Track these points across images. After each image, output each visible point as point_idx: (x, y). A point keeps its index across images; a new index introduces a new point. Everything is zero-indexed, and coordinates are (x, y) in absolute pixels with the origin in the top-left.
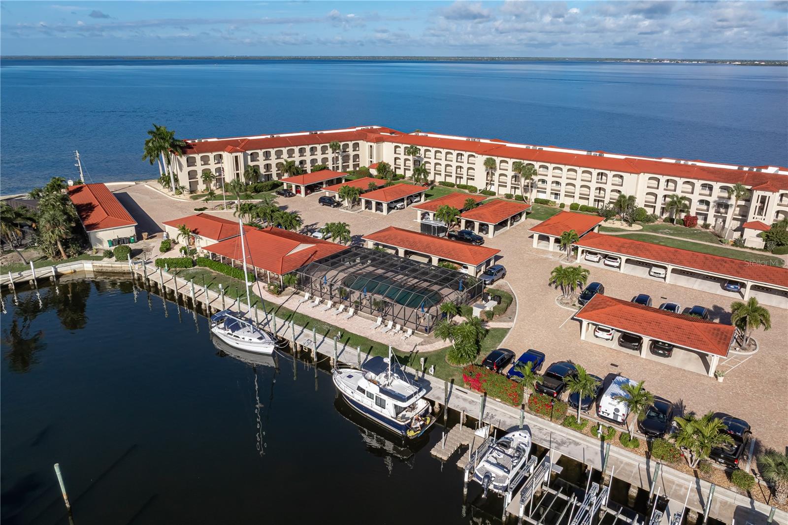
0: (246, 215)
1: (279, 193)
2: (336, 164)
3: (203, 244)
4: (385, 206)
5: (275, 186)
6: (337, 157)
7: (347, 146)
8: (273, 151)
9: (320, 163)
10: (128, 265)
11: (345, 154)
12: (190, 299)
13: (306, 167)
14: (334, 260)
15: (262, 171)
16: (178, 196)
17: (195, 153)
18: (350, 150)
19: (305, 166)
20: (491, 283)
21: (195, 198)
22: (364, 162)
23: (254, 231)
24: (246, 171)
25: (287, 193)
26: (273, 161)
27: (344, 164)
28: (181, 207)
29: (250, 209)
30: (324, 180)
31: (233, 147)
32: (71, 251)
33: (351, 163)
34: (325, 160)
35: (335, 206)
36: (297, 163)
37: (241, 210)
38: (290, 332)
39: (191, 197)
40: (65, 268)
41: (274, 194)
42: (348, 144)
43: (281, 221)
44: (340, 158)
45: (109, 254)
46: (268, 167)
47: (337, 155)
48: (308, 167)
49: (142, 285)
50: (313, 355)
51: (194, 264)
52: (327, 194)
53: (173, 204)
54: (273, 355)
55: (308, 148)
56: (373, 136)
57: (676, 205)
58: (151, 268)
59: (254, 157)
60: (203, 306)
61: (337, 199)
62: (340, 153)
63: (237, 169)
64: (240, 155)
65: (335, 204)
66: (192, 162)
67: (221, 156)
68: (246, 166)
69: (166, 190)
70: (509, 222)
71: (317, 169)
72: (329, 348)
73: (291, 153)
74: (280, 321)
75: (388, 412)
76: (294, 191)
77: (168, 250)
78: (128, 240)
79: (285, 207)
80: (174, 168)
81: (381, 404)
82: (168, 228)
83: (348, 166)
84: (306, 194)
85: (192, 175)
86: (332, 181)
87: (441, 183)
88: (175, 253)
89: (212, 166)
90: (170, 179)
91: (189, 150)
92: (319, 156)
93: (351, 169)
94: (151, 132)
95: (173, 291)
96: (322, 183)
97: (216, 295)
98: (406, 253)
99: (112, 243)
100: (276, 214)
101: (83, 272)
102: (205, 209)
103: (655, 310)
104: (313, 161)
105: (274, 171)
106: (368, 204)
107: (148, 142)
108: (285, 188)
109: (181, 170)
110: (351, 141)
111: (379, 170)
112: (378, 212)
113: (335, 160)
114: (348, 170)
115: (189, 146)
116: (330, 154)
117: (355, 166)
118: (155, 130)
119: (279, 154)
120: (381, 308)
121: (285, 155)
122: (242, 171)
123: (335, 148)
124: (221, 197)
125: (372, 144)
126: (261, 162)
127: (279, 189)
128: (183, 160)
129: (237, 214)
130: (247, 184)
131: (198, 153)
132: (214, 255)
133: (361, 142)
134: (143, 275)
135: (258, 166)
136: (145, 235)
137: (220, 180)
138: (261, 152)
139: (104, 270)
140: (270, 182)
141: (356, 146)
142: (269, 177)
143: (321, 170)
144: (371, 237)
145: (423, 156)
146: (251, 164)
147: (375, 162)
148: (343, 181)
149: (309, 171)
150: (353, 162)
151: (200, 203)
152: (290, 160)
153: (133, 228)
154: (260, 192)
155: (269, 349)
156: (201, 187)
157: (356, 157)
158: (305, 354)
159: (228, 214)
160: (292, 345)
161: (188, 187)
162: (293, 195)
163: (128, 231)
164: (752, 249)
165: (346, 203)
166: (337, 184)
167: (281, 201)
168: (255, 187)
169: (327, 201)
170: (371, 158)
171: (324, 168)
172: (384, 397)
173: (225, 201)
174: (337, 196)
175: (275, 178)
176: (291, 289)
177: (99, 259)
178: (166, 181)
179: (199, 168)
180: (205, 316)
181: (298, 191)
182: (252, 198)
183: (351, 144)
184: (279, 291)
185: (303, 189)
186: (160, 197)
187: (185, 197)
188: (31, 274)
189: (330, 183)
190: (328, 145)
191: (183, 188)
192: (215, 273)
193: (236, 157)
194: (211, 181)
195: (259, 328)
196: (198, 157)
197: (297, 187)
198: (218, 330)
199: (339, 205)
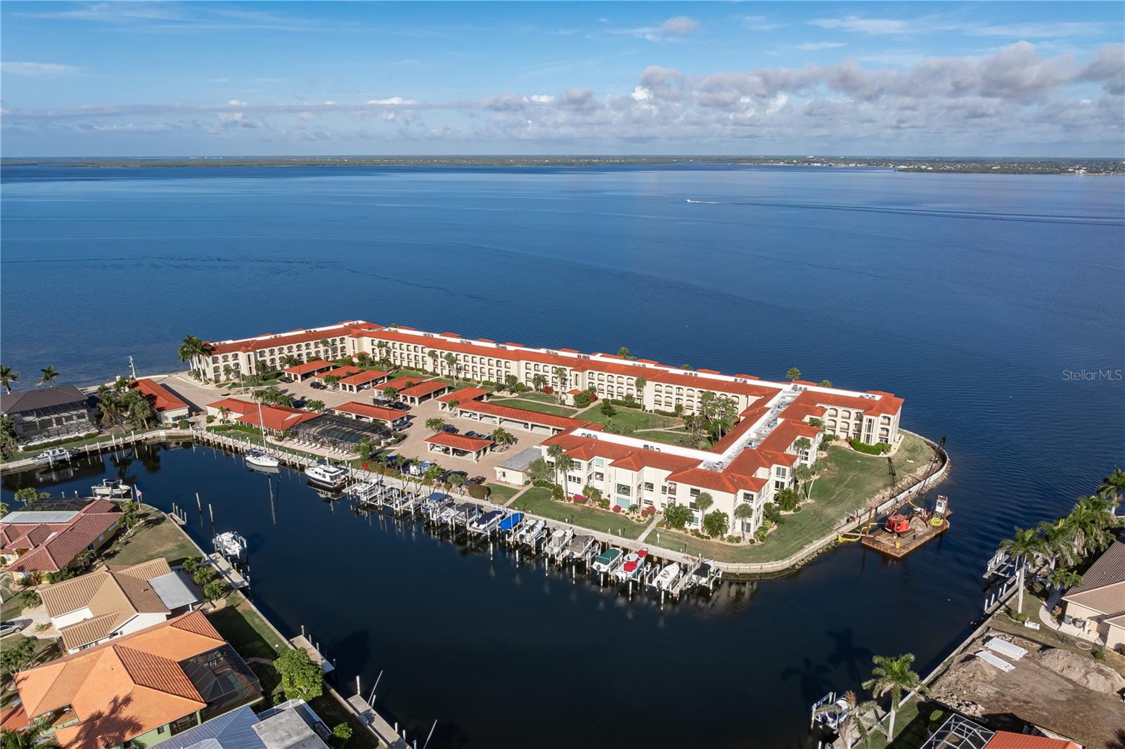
0: (259, 398)
1: (282, 380)
2: (327, 355)
3: (234, 417)
4: (355, 388)
5: (279, 374)
7: (334, 341)
8: (276, 349)
10: (190, 431)
12: (230, 446)
14: (313, 422)
15: (269, 363)
16: (207, 386)
17: (218, 354)
18: (338, 342)
19: (302, 358)
20: (400, 430)
21: (220, 386)
22: (350, 352)
23: (266, 408)
24: (257, 365)
25: (288, 380)
26: (277, 356)
27: (333, 355)
28: (212, 394)
29: (262, 394)
30: (316, 369)
31: (246, 347)
32: (152, 424)
33: (339, 353)
34: (318, 352)
35: (321, 389)
36: (295, 356)
37: (256, 395)
38: (286, 457)
39: (217, 386)
40: (149, 435)
41: (278, 381)
42: (335, 339)
43: (282, 401)
44: (330, 350)
45: (175, 426)
46: (273, 360)
47: (327, 348)
48: (305, 359)
49: (198, 442)
50: (297, 465)
51: (230, 428)
52: (317, 381)
53: (204, 391)
54: (277, 467)
55: (303, 344)
56: (356, 331)
57: (539, 380)
58: (204, 432)
59: (262, 354)
60: (239, 449)
61: (324, 384)
62: (330, 346)
63: (250, 364)
64: (252, 354)
65: (322, 387)
66: (215, 361)
67: (237, 355)
68: (256, 361)
69: (196, 381)
70: (432, 395)
71: (311, 360)
72: (305, 461)
73: (290, 349)
74: (281, 453)
75: (328, 479)
76: (293, 379)
77: (212, 421)
78: (184, 417)
79: (286, 391)
80: (203, 366)
81: (324, 476)
82: (209, 409)
83: (337, 356)
84: (302, 380)
85: (216, 370)
86: (323, 369)
87: (405, 367)
88: (216, 423)
89: (231, 363)
90: (200, 373)
91: (213, 352)
92: (313, 350)
93: (339, 357)
94: (185, 341)
95: (219, 443)
96: (314, 372)
97: (246, 443)
98: (357, 417)
99: (175, 419)
100: (279, 397)
101: (159, 437)
102: (228, 394)
103: (461, 436)
104: (308, 354)
105: (278, 363)
106: (344, 386)
107: (184, 347)
108: (286, 376)
109: (208, 367)
110: (338, 336)
111: (359, 359)
112: (351, 392)
113: (326, 351)
114: (337, 358)
115: (213, 349)
116: (322, 348)
117: (342, 355)
118: (188, 339)
119: (281, 351)
120: (335, 444)
121: (286, 351)
122: (253, 365)
123: (325, 343)
124: (239, 385)
125: (354, 339)
126: (267, 358)
127: (281, 377)
128: (210, 360)
129: (253, 397)
130: (258, 375)
131: (220, 354)
132: (241, 423)
133: (346, 337)
134: (200, 436)
135: (265, 361)
136: (194, 413)
137: (238, 374)
138: (267, 350)
139: (173, 435)
140: (275, 372)
141: (342, 340)
142: (274, 368)
143: (315, 360)
144: (339, 408)
145: (391, 347)
146: (260, 359)
147: (357, 352)
148: (331, 369)
149: (305, 362)
150: (341, 352)
151: (225, 390)
152: (289, 354)
153: (187, 410)
154: (268, 379)
155: (276, 464)
156: (223, 378)
157: (343, 349)
158: (294, 466)
159: (247, 397)
160: (287, 462)
161: (214, 379)
162: (293, 381)
163: (184, 411)
164: (568, 406)
165: (330, 387)
166: (326, 371)
167: (282, 386)
168: (263, 377)
169: (316, 385)
170: (354, 349)
171: (317, 359)
172: (324, 473)
173: (243, 388)
174: (324, 381)
175: (279, 368)
176: (288, 438)
177: (170, 428)
178: (197, 374)
179: (221, 364)
180: (240, 454)
181: (296, 378)
182: (261, 385)
183: (338, 339)
184: (281, 439)
185: (299, 377)
186: (192, 387)
187: (212, 386)
188: (132, 438)
189: (321, 371)
190: (319, 340)
191: (210, 380)
192: (243, 433)
193: (249, 355)
194: (230, 373)
195: (271, 456)
196: (220, 357)
197: (295, 376)
198: (249, 458)
199: (325, 387)
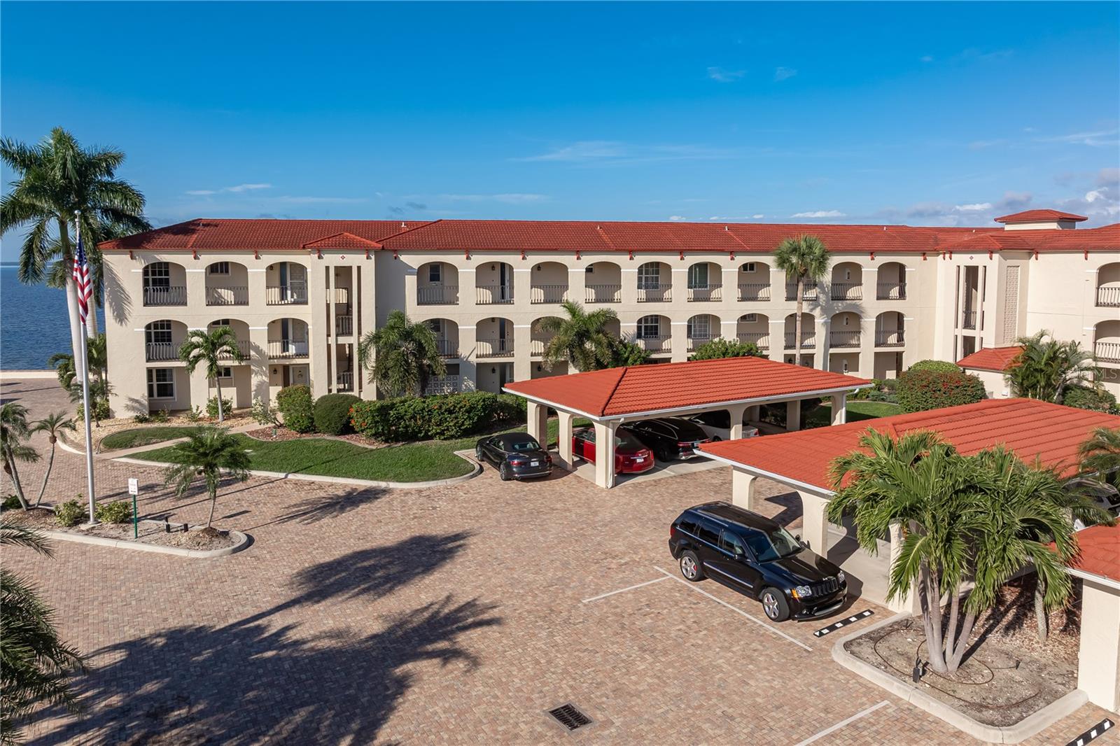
2: (802, 347)
6: (808, 319)
8: (522, 267)
9: (729, 333)
11: (840, 306)
13: (669, 351)
15: (471, 349)
17: (182, 247)
18: (866, 296)
19: (665, 345)
22: (930, 346)
26: (524, 310)
27: (832, 351)
30: (736, 404)
33: (867, 347)
34: (753, 324)
35: (794, 611)
36: (628, 328)
42: (857, 268)
44: (820, 322)
46: (498, 332)
47: (806, 308)
48: (678, 347)
55: (680, 267)
62: (822, 297)
63: (345, 329)
64: (362, 265)
65: (801, 592)
67: (294, 270)
73: (602, 281)
76: (565, 451)
83: (852, 360)
84: (624, 468)
89: (258, 313)
91: (166, 237)
92: (728, 308)
93: (866, 370)
96: (721, 419)
104: (702, 326)
105: (521, 353)
109: (121, 316)
110: (872, 253)
113: (798, 326)
114: (854, 374)
116: (777, 303)
117: (885, 361)
121: (578, 292)
123: (799, 279)
125: (977, 260)
126: (464, 311)
131: (196, 248)
133: (913, 264)
138: (471, 267)
141: (893, 277)
143: (733, 359)
146: (416, 314)
148: (840, 418)
150: (877, 345)
154: (411, 437)
157: (893, 323)
162: (554, 472)
166: (803, 426)
168: (383, 411)
170: (968, 324)
174: (815, 508)
179: (197, 312)
181: (584, 450)
183: (870, 266)
185: (604, 439)
190: (769, 260)
193: (344, 274)
196: (194, 266)
